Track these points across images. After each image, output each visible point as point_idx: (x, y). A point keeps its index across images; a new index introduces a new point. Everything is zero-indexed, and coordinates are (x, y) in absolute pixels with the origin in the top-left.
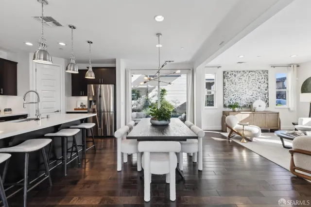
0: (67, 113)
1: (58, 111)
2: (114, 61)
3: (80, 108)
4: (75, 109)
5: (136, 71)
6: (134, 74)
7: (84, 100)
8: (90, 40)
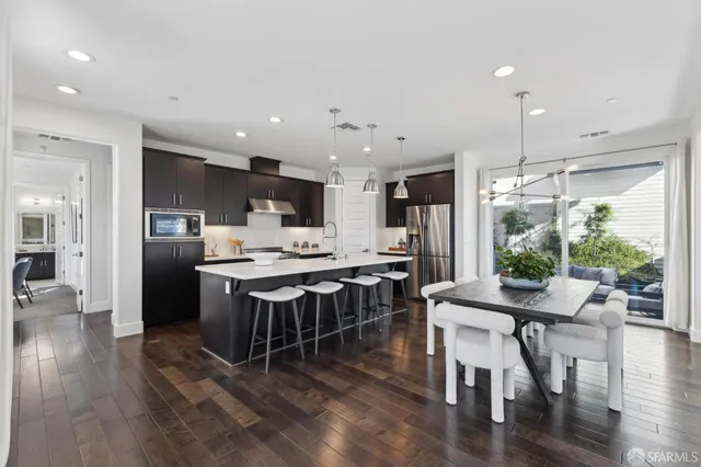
0: (379, 254)
1: (367, 251)
2: (451, 158)
3: (398, 246)
4: (390, 249)
5: (499, 171)
6: (499, 177)
7: (402, 232)
8: (401, 136)
